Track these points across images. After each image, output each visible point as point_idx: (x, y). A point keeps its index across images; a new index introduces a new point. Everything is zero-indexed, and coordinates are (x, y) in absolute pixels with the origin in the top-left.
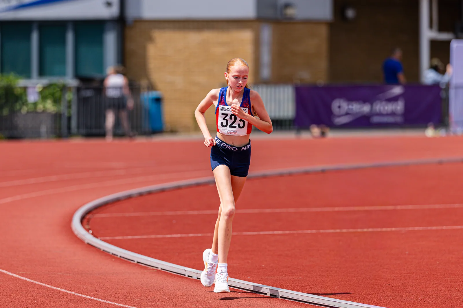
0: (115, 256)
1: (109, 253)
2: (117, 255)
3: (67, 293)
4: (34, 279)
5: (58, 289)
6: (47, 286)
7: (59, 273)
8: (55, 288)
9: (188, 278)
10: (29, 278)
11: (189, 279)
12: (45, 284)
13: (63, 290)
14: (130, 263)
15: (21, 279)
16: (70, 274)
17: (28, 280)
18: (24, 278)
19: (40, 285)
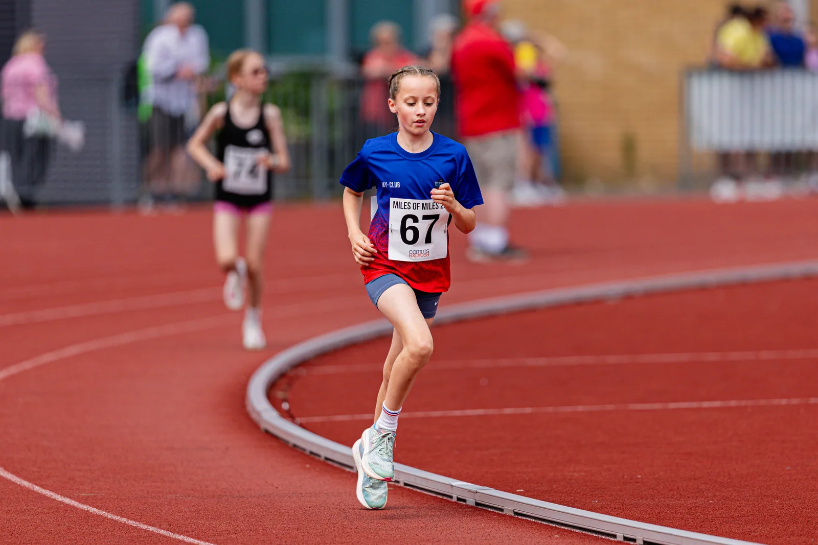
0: (317, 458)
1: (304, 450)
2: (319, 456)
3: (167, 537)
4: (107, 509)
5: (151, 528)
6: (131, 522)
7: (169, 496)
8: (145, 527)
9: (458, 503)
10: (97, 507)
11: (459, 505)
12: (128, 518)
13: (162, 532)
14: (344, 471)
15: (77, 509)
16: (193, 497)
17: (93, 510)
18: (85, 507)
19: (115, 521)
